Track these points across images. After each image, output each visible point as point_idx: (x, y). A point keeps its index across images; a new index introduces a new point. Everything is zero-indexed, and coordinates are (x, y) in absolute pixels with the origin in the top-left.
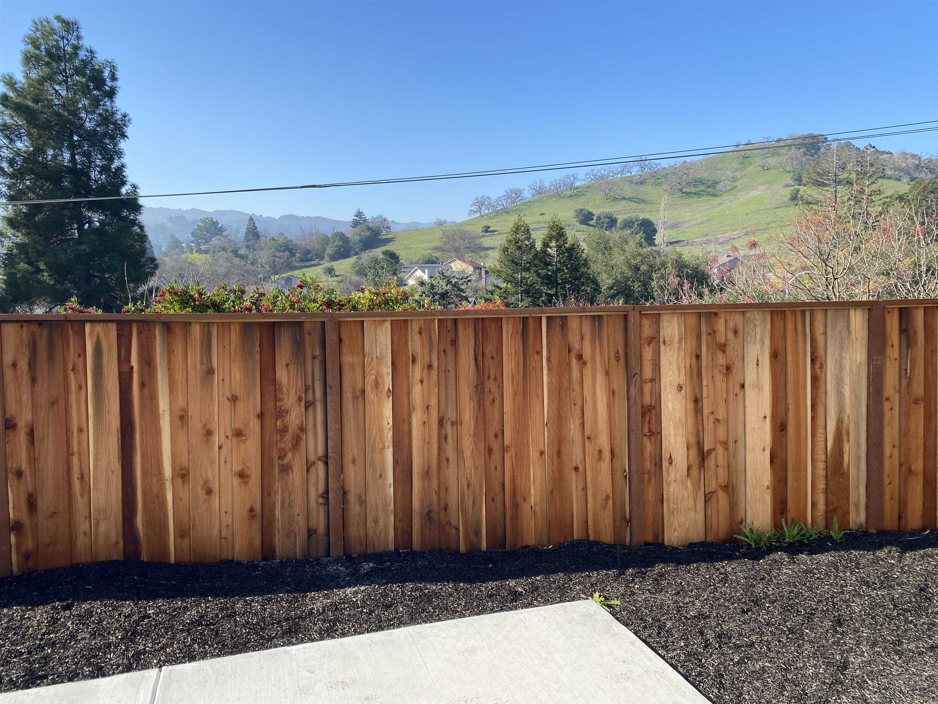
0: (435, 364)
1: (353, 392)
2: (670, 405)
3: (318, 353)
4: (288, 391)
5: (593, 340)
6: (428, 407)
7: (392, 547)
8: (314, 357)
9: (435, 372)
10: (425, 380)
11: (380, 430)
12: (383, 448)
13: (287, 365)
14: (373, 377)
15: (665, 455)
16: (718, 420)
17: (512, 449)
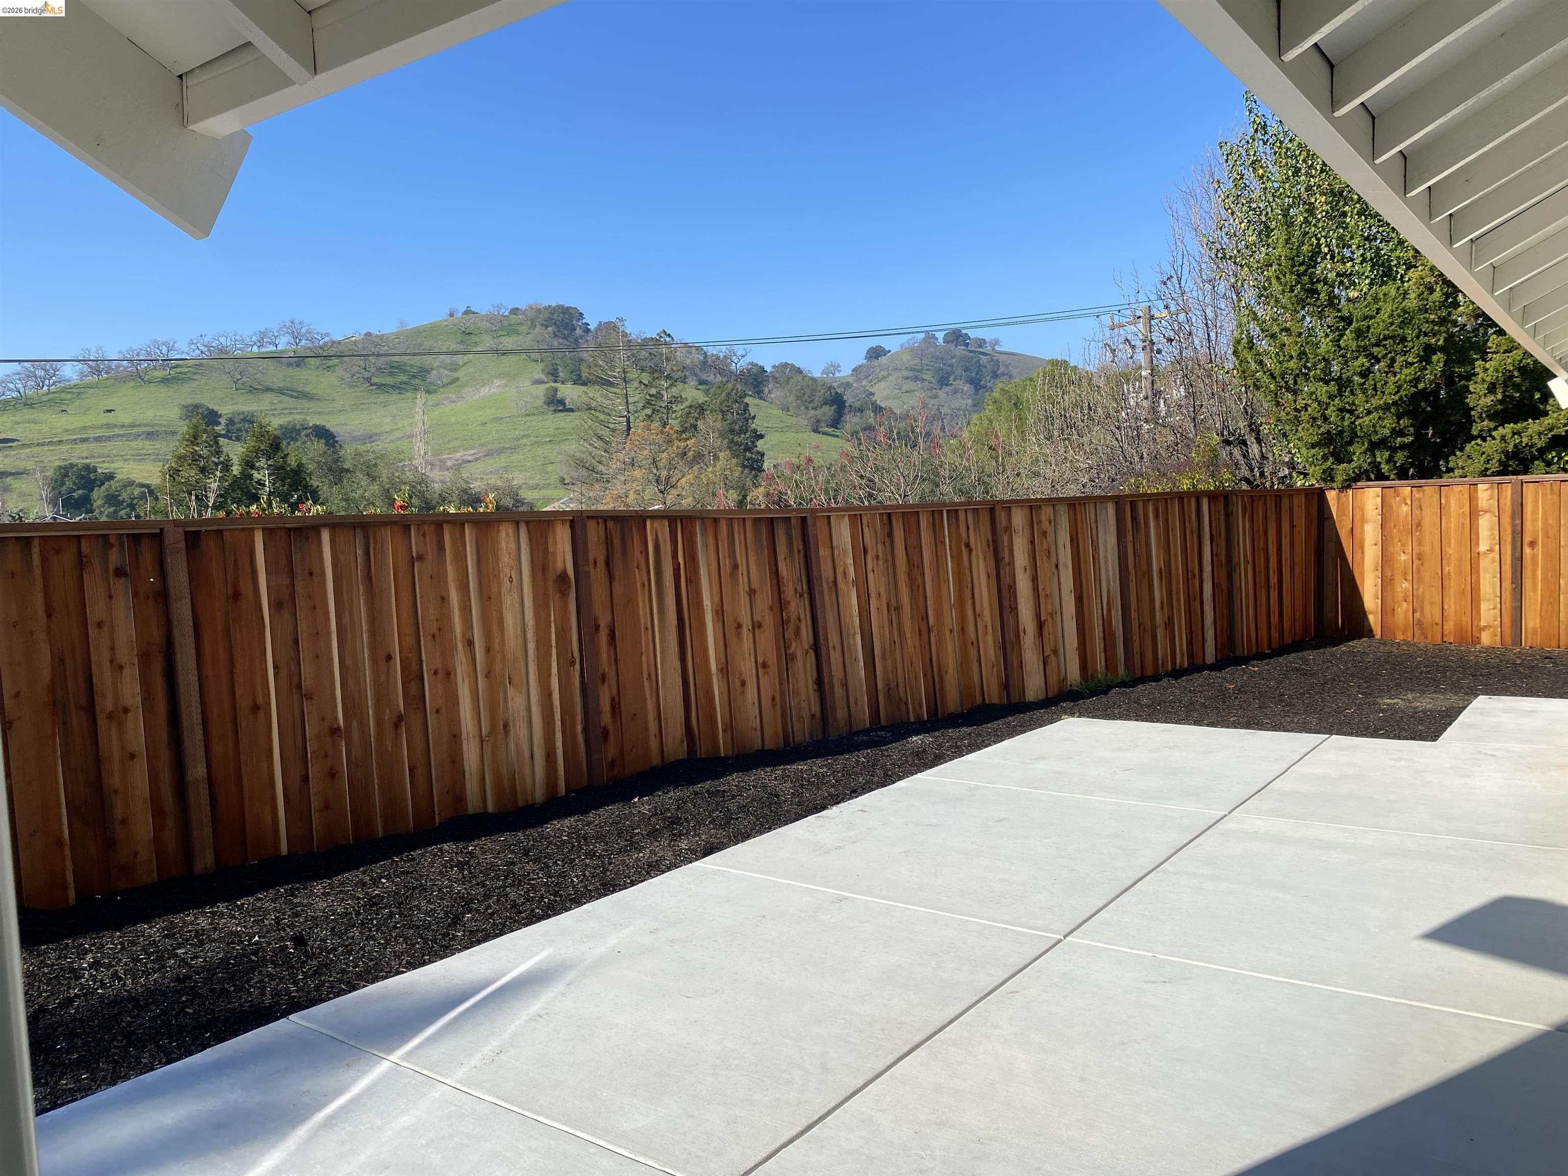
0: (881, 555)
1: (828, 583)
2: (1021, 583)
3: (801, 547)
4: (788, 583)
5: (975, 530)
6: (879, 594)
7: (868, 725)
8: (799, 551)
9: (881, 562)
10: (875, 569)
11: (851, 617)
12: (854, 634)
13: (785, 558)
14: (842, 568)
15: (1021, 627)
16: (1047, 595)
17: (935, 628)
